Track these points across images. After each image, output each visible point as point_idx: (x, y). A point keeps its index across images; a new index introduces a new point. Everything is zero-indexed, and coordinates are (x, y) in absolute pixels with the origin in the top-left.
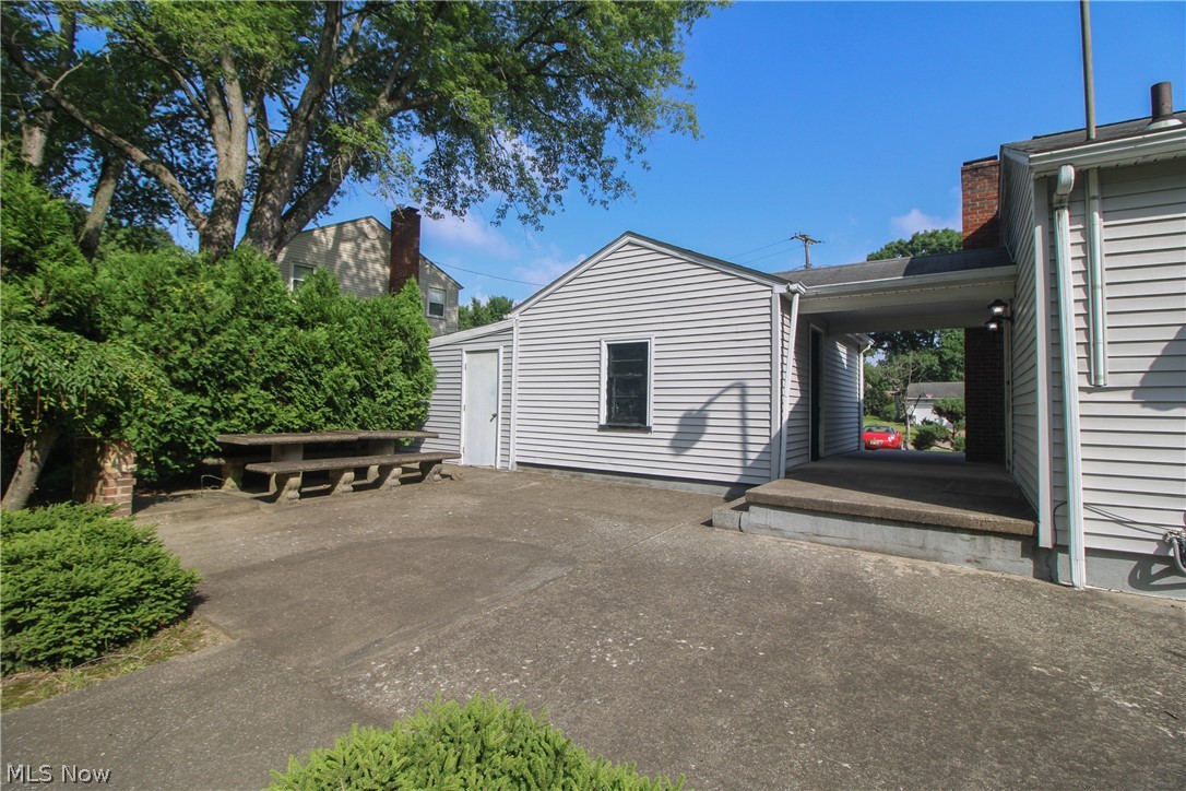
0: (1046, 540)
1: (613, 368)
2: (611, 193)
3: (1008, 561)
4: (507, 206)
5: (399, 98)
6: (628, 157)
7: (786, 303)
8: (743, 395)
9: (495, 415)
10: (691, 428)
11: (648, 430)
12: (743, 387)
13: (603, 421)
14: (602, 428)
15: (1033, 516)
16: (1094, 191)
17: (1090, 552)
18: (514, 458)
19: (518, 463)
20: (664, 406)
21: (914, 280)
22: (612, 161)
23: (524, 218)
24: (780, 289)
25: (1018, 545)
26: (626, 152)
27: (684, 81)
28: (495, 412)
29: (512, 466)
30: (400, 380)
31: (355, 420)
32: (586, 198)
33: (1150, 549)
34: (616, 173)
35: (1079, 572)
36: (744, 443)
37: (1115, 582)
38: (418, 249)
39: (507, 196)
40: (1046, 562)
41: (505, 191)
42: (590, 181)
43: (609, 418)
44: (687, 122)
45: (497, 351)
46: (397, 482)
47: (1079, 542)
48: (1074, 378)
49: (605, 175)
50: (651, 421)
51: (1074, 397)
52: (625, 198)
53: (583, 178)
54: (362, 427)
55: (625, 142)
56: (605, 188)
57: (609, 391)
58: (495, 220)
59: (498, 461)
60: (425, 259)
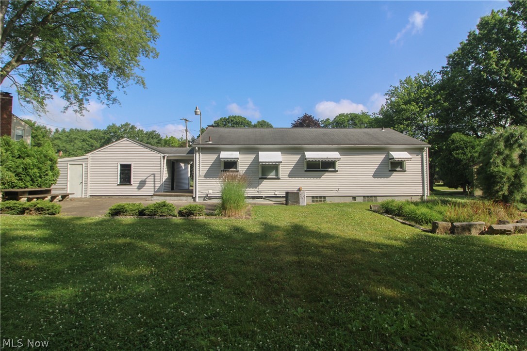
0: (194, 196)
1: (121, 170)
2: (111, 102)
3: (190, 199)
4: (68, 106)
5: (20, 61)
6: (118, 88)
7: (164, 157)
8: (154, 177)
9: (82, 183)
10: (142, 184)
11: (132, 185)
12: (154, 175)
13: (119, 183)
14: (118, 185)
15: (193, 193)
16: (200, 150)
17: (199, 197)
18: (89, 194)
19: (90, 196)
20: (135, 179)
21: (188, 155)
22: (112, 91)
23: (76, 111)
24: (163, 155)
25: (191, 197)
26: (116, 86)
27: (141, 67)
28: (81, 182)
29: (88, 196)
30: (50, 173)
31: (37, 185)
32: (100, 101)
33: (205, 196)
34: (113, 96)
35: (197, 199)
36: (155, 187)
37: (202, 201)
38: (11, 111)
39: (69, 103)
40: (194, 199)
41: (68, 101)
42: (101, 95)
43: (120, 182)
44: (141, 82)
45: (82, 164)
46: (58, 200)
47: (197, 196)
48: (197, 175)
49: (108, 95)
50: (132, 183)
51: (197, 177)
52: (116, 105)
53: (98, 94)
54: (40, 187)
55: (117, 82)
56: (108, 99)
57: (120, 176)
58: (63, 111)
59: (83, 194)
60: (14, 115)
